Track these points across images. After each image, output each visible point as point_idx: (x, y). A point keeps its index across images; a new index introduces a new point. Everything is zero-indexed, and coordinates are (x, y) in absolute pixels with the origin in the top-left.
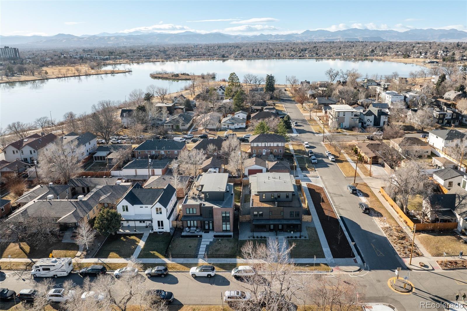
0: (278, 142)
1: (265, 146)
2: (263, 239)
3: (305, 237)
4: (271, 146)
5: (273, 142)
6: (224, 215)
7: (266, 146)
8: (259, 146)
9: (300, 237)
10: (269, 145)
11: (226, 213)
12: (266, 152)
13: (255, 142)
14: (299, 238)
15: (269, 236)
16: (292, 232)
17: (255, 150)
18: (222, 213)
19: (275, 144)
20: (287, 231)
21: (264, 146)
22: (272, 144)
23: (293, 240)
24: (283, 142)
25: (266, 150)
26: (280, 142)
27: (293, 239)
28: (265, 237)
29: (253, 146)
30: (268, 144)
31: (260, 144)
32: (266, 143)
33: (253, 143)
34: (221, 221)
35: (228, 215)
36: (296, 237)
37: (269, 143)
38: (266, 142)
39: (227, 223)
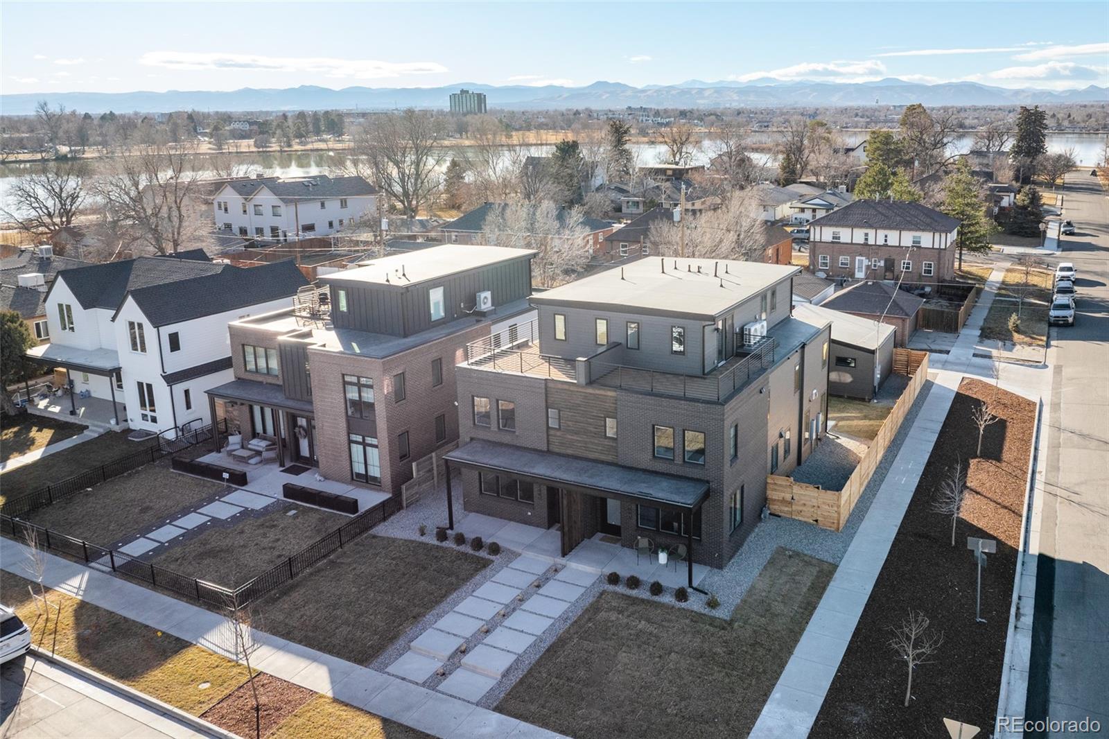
0: (919, 229)
1: (866, 244)
2: (483, 554)
3: (713, 604)
4: (889, 243)
5: (900, 227)
6: (353, 394)
7: (871, 241)
8: (842, 240)
9: (681, 595)
10: (881, 242)
11: (360, 386)
12: (868, 267)
13: (826, 225)
14: (667, 599)
15: (530, 547)
16: (663, 558)
17: (824, 258)
18: (345, 383)
19: (907, 238)
20: (631, 544)
21: (862, 241)
22: (893, 238)
23: (629, 597)
24: (940, 232)
25: (868, 258)
26: (923, 230)
27: (634, 593)
28: (495, 549)
29: (818, 239)
30: (878, 237)
31: (845, 235)
32: (871, 232)
33: (818, 229)
34: (343, 424)
35: (368, 396)
36: (657, 589)
37: (881, 233)
38: (871, 227)
39: (369, 440)
